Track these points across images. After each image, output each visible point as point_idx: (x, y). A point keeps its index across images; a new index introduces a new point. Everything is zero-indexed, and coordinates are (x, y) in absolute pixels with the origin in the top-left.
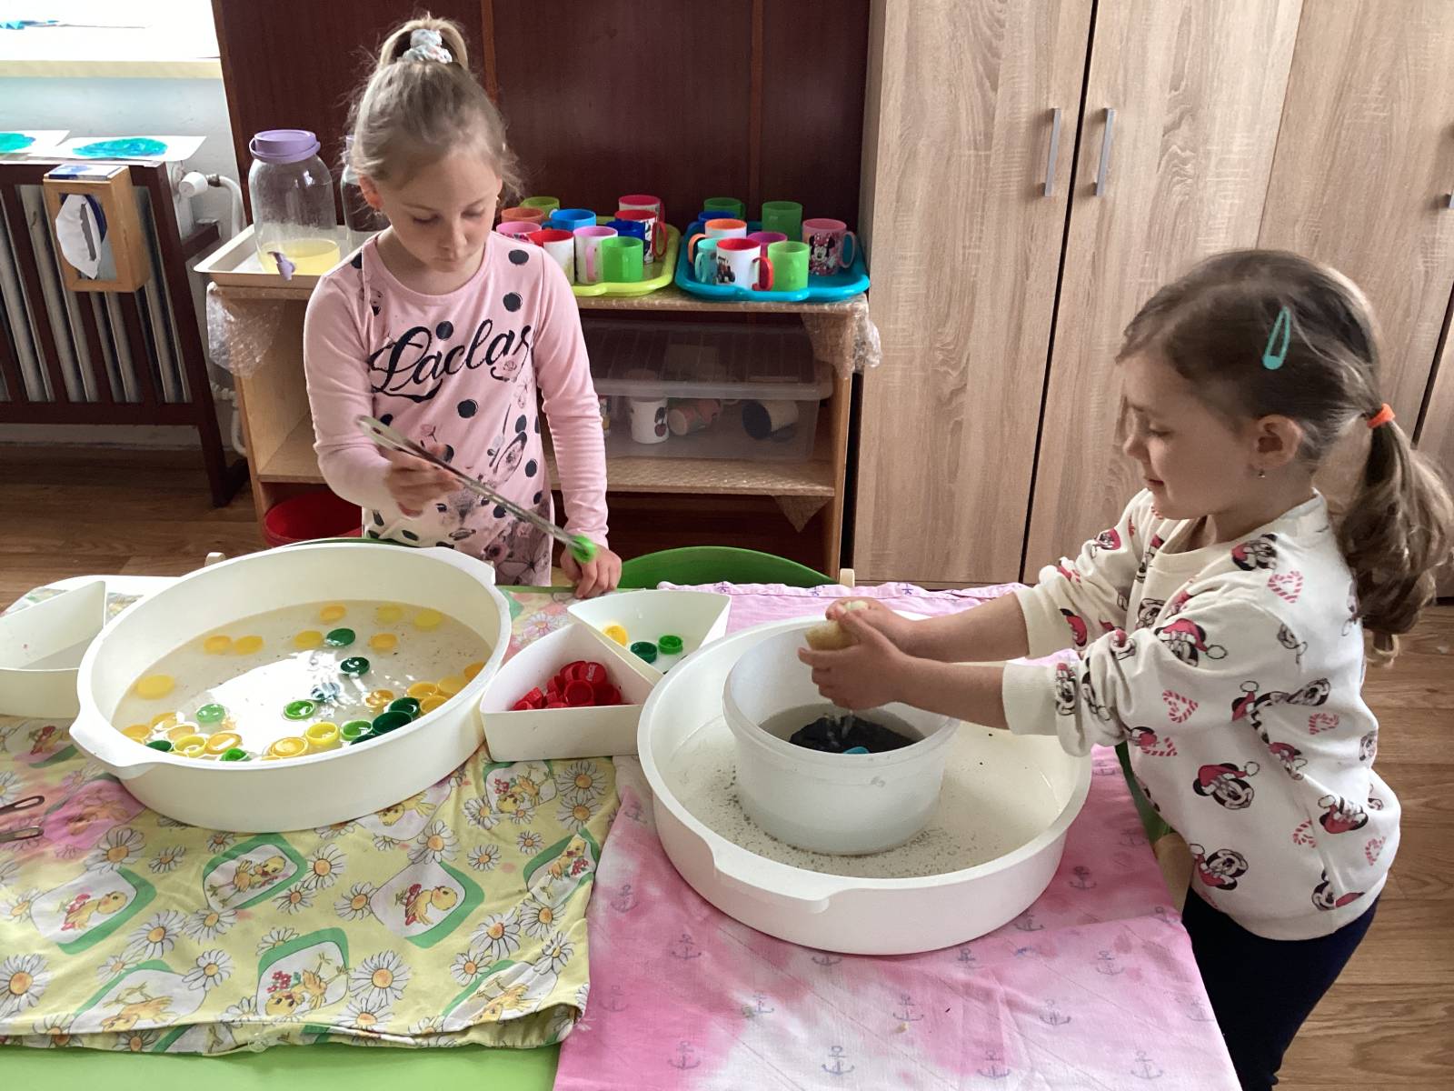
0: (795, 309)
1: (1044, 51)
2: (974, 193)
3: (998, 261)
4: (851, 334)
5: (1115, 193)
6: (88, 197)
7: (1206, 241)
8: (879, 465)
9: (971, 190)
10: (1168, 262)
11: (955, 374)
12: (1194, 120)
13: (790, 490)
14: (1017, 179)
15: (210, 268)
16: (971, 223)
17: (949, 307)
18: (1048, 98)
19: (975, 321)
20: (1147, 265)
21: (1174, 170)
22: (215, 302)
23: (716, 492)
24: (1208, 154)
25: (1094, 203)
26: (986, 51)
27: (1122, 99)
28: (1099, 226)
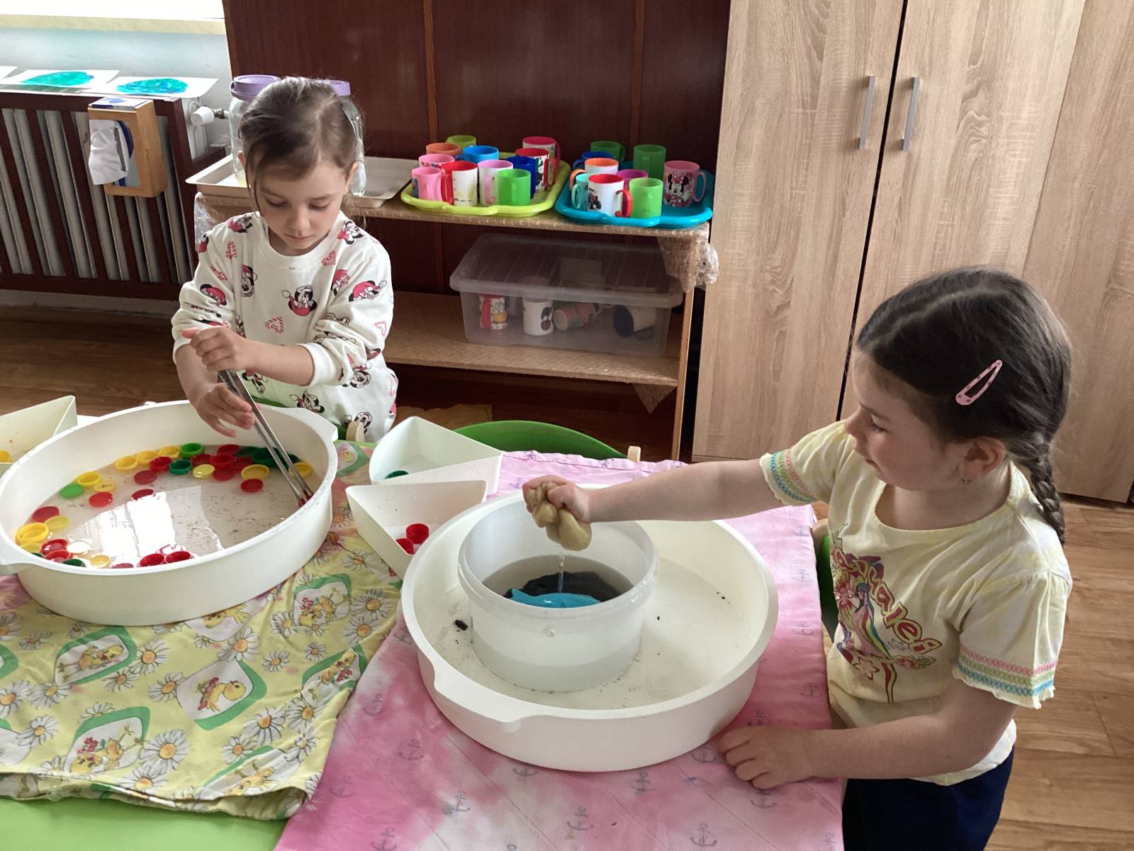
0: (648, 233)
1: (863, 30)
2: (801, 144)
3: (820, 200)
4: (694, 256)
5: (920, 149)
6: (121, 123)
7: (997, 192)
8: (716, 364)
9: (798, 141)
10: (964, 208)
11: (781, 292)
12: (989, 90)
13: (641, 379)
14: (837, 134)
15: (198, 181)
16: (798, 169)
17: (778, 237)
18: (865, 68)
19: (799, 249)
20: (946, 210)
21: (971, 131)
22: (201, 208)
23: (582, 377)
24: (1000, 119)
25: (902, 156)
26: (813, 26)
27: (927, 69)
28: (906, 176)
